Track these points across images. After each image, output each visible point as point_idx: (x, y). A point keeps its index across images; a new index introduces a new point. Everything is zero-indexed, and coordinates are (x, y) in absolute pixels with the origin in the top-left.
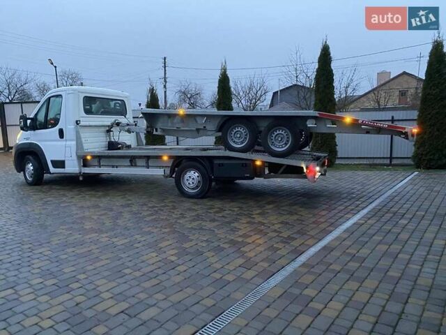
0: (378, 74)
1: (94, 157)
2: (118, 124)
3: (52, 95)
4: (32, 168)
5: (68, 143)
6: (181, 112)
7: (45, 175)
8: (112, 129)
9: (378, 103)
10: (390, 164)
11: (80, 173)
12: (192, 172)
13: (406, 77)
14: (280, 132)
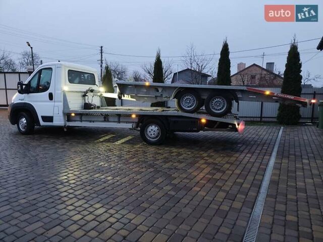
0: (238, 64)
1: (76, 114)
2: (92, 91)
3: (42, 68)
4: (25, 121)
5: (56, 104)
6: (147, 84)
7: (35, 126)
8: (87, 95)
9: (243, 82)
10: (261, 121)
11: (65, 126)
12: (153, 126)
13: (255, 67)
14: (219, 100)
